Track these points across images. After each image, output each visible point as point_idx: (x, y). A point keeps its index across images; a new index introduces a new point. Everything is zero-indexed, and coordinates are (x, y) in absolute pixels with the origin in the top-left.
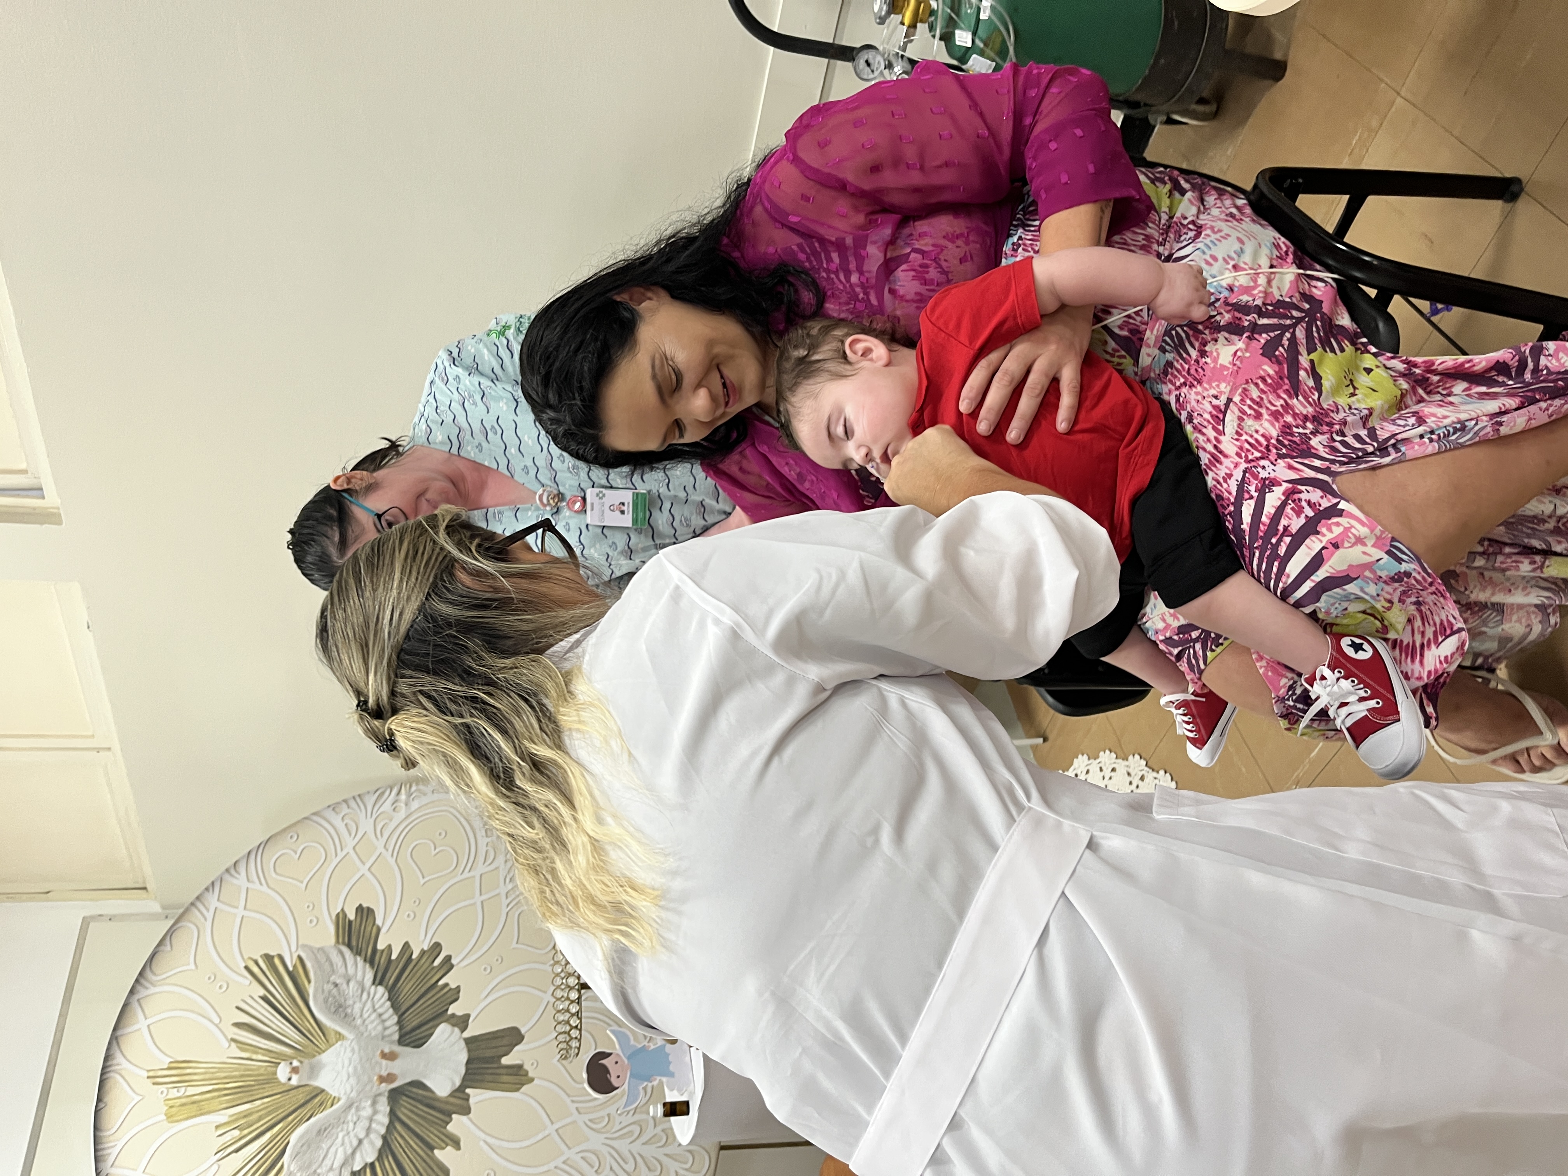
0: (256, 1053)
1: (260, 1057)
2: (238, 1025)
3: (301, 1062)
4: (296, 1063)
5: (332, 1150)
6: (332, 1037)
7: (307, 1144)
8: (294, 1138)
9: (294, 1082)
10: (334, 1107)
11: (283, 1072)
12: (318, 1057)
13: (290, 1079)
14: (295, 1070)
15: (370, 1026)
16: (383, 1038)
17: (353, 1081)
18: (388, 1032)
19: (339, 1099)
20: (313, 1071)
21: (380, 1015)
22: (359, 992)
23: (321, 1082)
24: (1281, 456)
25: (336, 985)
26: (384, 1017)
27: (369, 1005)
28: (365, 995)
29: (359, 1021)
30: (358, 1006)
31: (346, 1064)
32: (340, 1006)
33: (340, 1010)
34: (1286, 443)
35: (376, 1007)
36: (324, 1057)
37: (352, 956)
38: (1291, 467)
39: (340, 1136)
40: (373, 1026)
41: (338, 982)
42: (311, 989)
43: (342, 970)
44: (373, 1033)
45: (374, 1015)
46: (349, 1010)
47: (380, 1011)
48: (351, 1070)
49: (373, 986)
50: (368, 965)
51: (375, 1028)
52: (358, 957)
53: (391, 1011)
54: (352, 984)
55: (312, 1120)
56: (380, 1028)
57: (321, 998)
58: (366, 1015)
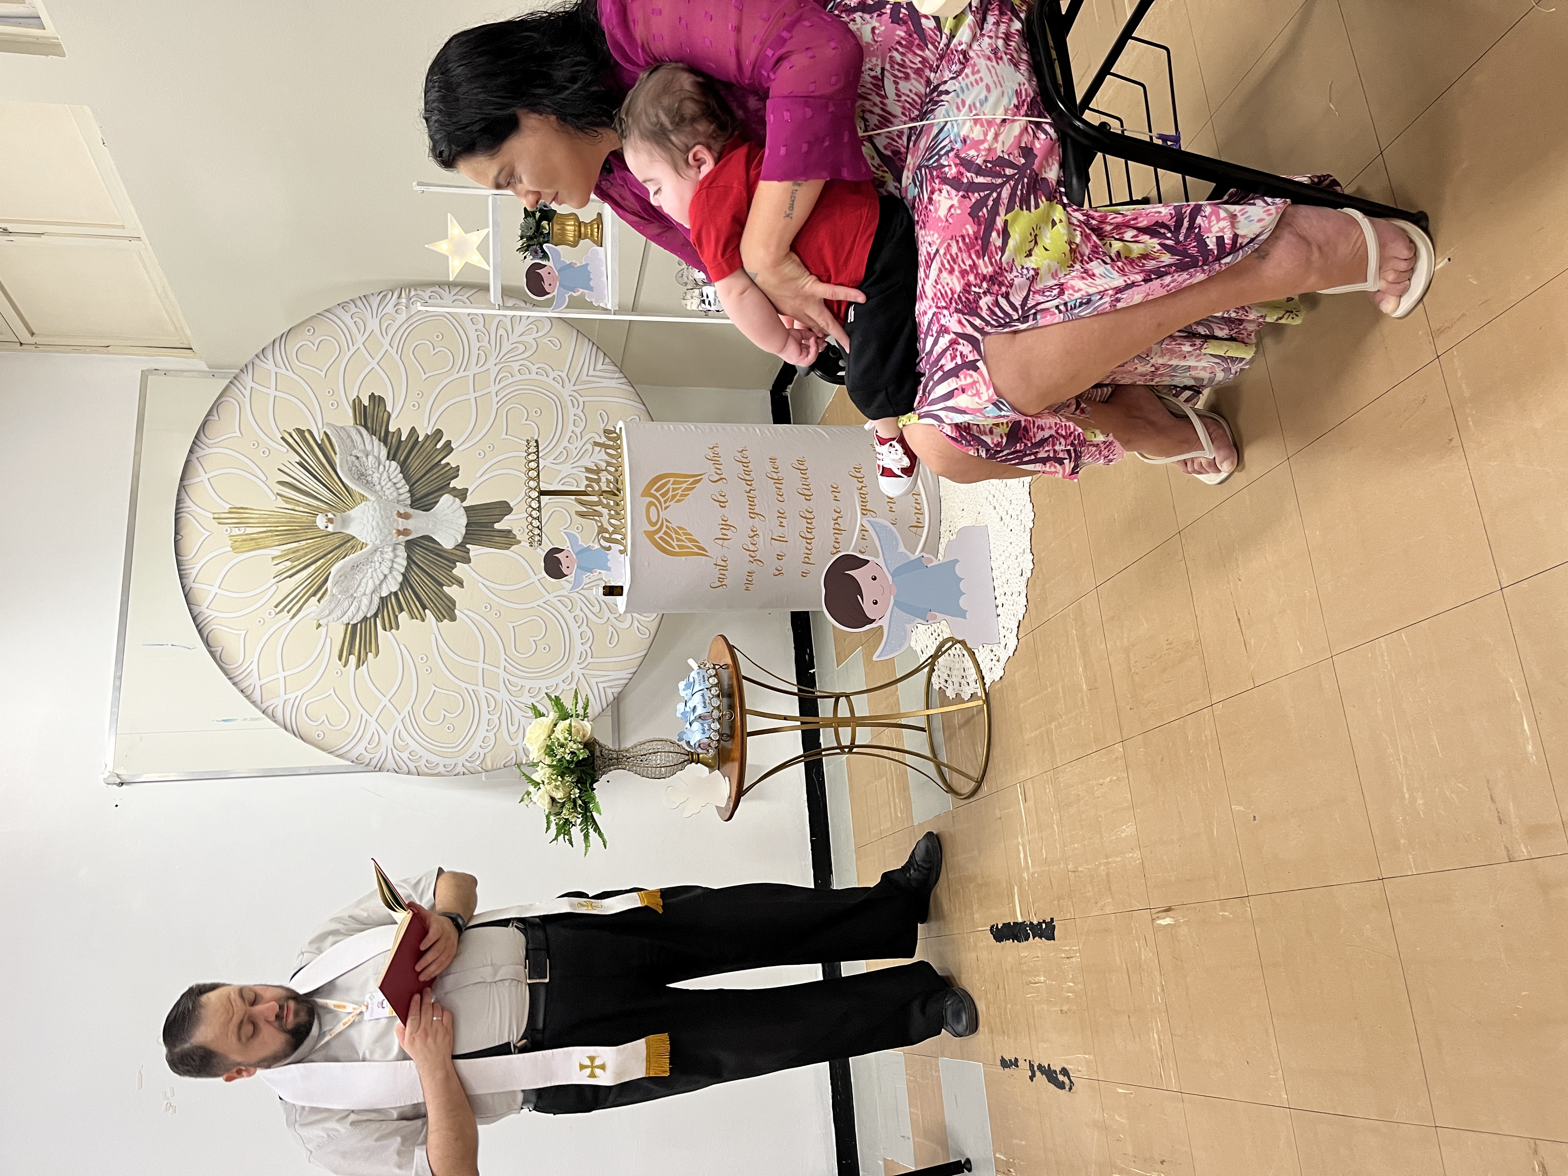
0: (298, 505)
1: (301, 509)
2: (281, 483)
3: (335, 515)
4: (330, 516)
5: (364, 581)
6: (358, 500)
7: (344, 575)
8: (334, 570)
9: (331, 529)
10: (363, 550)
11: (321, 522)
12: (348, 512)
13: (327, 527)
14: (330, 521)
15: (387, 492)
16: (398, 501)
17: (376, 532)
18: (402, 498)
19: (367, 545)
20: (345, 522)
21: (395, 484)
22: (377, 464)
23: (351, 531)
24: (957, 311)
25: (358, 458)
26: (398, 486)
27: (385, 475)
28: (381, 467)
29: (378, 487)
30: (376, 475)
31: (370, 518)
32: (362, 475)
33: (362, 477)
34: (964, 299)
35: (391, 477)
36: (352, 513)
37: (369, 436)
38: (960, 322)
39: (370, 570)
40: (390, 493)
41: (358, 455)
42: (337, 460)
43: (361, 447)
44: (391, 498)
45: (390, 484)
46: (369, 479)
47: (395, 481)
48: (374, 523)
49: (388, 461)
50: (382, 444)
51: (391, 494)
52: (374, 437)
53: (403, 481)
54: (370, 458)
55: (347, 558)
56: (395, 494)
57: (346, 468)
58: (383, 483)
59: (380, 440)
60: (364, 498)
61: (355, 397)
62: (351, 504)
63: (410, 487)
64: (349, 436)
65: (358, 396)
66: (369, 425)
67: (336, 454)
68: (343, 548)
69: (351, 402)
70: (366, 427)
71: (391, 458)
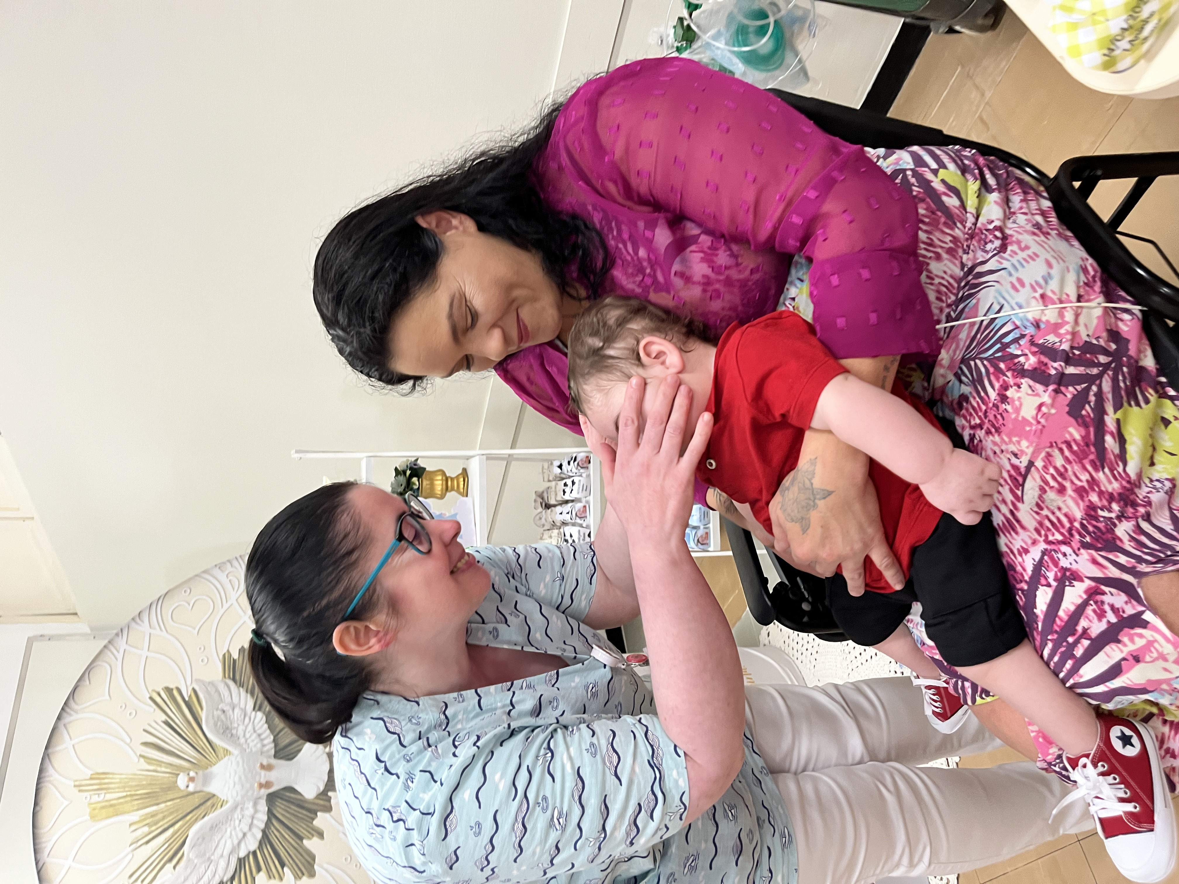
3: (196, 773)
4: (192, 774)
5: (223, 841)
7: (202, 837)
8: (191, 833)
9: (191, 788)
10: (223, 808)
11: (182, 781)
12: (211, 769)
13: (188, 787)
14: (192, 780)
15: (251, 744)
16: (262, 753)
17: (238, 787)
18: (266, 749)
19: (227, 802)
20: (207, 780)
21: (259, 735)
22: (243, 717)
23: (212, 788)
24: (1085, 546)
25: (224, 712)
26: (263, 737)
27: (250, 727)
28: (247, 719)
29: (242, 740)
30: (241, 728)
31: (233, 774)
32: (227, 728)
33: (227, 731)
34: (1091, 529)
35: (256, 729)
36: (215, 769)
37: (236, 688)
38: (1095, 562)
39: (229, 830)
40: (254, 744)
41: (225, 709)
42: (203, 715)
43: (228, 700)
44: (254, 750)
45: (255, 735)
46: (234, 732)
47: (259, 732)
48: (237, 779)
49: (254, 713)
50: (249, 695)
51: (255, 746)
52: (241, 689)
53: (268, 731)
54: (237, 711)
55: (206, 818)
56: (259, 745)
57: (211, 722)
58: (248, 735)
59: (247, 692)
60: (227, 752)
61: (225, 651)
62: (213, 760)
63: (275, 737)
64: (217, 691)
65: (228, 651)
66: (238, 677)
67: (202, 709)
68: (203, 808)
69: (221, 657)
70: (234, 680)
71: (257, 708)
